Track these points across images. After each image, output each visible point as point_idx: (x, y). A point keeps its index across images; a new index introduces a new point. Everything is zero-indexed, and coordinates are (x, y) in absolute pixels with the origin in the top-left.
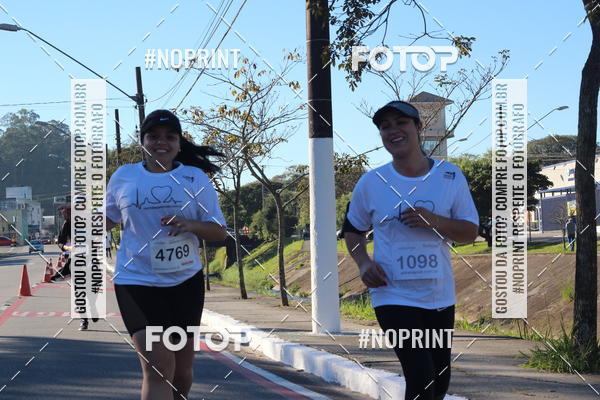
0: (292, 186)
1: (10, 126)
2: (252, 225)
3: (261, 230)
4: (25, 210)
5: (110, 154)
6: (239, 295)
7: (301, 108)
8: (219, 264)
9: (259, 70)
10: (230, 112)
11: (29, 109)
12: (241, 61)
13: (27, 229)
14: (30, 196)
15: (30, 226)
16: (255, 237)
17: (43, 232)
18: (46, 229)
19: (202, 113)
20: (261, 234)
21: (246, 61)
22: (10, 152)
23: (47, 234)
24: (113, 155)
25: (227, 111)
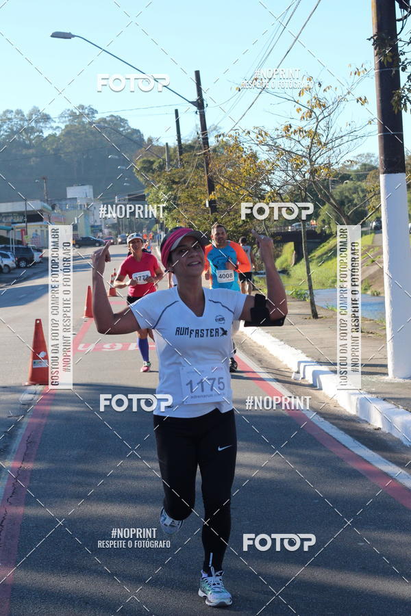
0: (361, 176)
1: (68, 123)
2: (320, 218)
3: (329, 224)
4: (88, 211)
5: (172, 151)
6: (309, 311)
7: (370, 122)
8: (286, 260)
9: (324, 87)
10: (295, 132)
11: (86, 105)
12: (305, 78)
13: (89, 229)
14: (91, 195)
15: (92, 226)
16: (323, 232)
17: (106, 231)
18: (109, 228)
19: (266, 134)
20: (330, 228)
21: (310, 79)
22: (70, 150)
23: (110, 233)
24: (175, 151)
25: (292, 130)
